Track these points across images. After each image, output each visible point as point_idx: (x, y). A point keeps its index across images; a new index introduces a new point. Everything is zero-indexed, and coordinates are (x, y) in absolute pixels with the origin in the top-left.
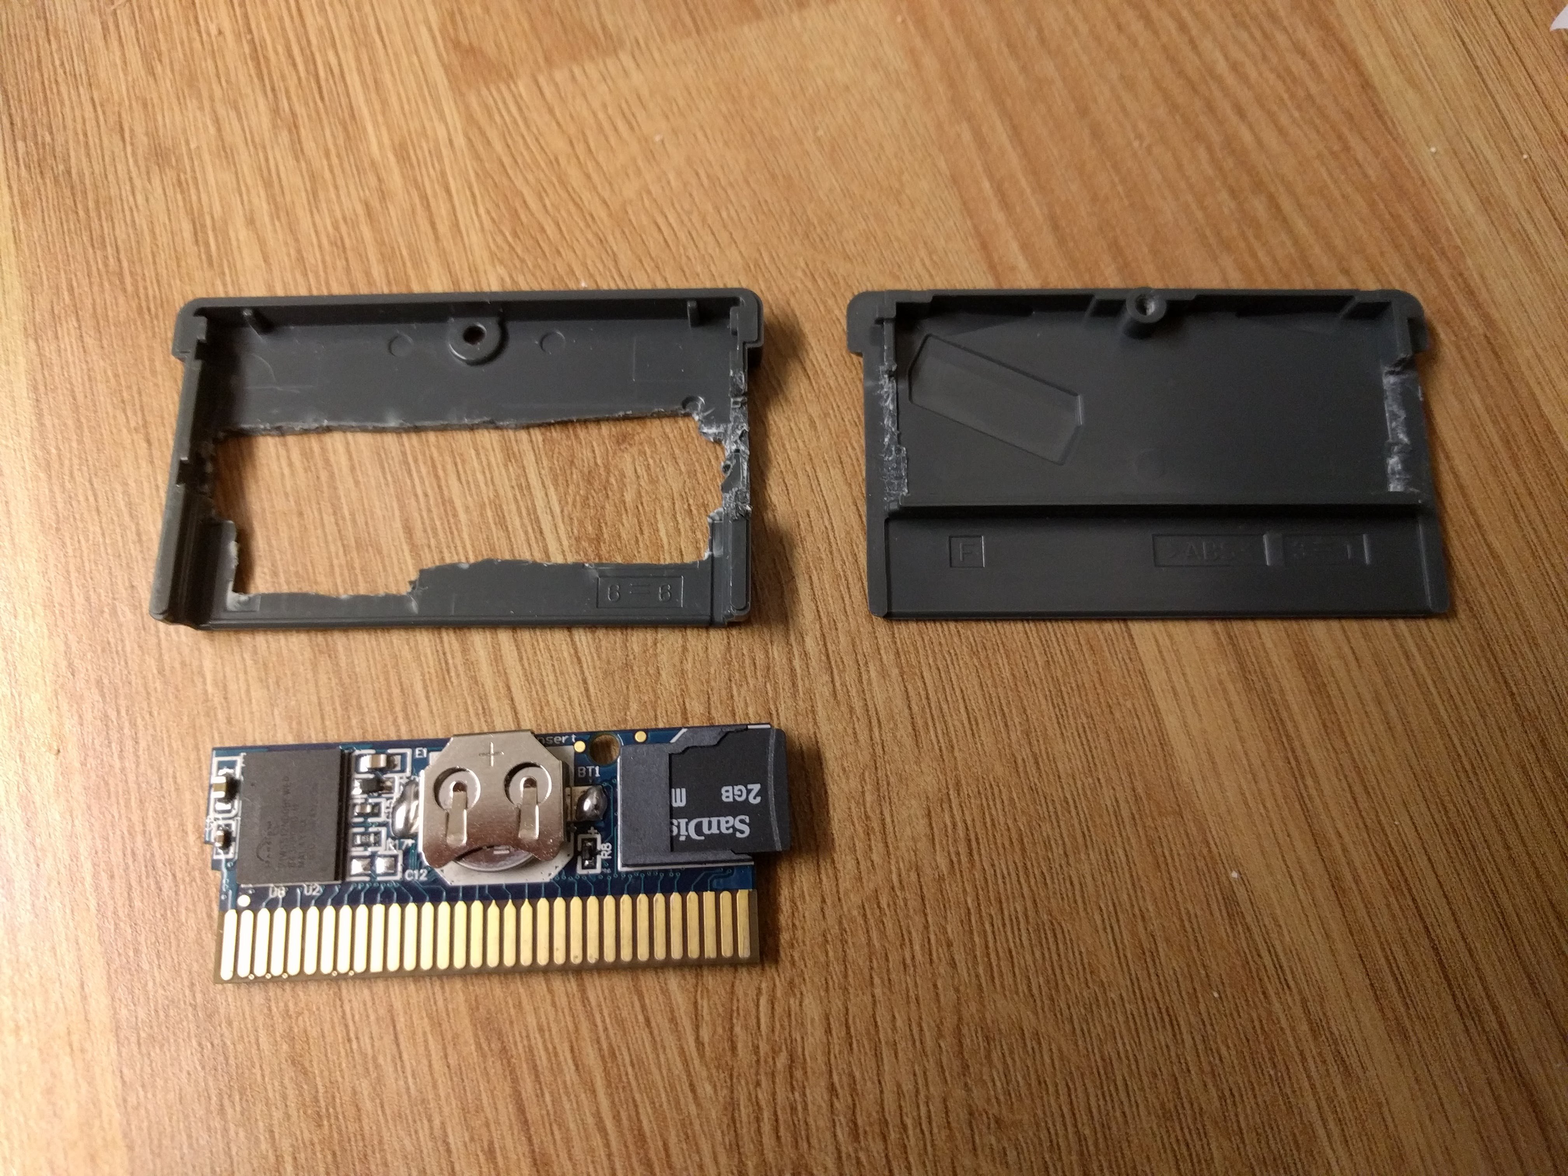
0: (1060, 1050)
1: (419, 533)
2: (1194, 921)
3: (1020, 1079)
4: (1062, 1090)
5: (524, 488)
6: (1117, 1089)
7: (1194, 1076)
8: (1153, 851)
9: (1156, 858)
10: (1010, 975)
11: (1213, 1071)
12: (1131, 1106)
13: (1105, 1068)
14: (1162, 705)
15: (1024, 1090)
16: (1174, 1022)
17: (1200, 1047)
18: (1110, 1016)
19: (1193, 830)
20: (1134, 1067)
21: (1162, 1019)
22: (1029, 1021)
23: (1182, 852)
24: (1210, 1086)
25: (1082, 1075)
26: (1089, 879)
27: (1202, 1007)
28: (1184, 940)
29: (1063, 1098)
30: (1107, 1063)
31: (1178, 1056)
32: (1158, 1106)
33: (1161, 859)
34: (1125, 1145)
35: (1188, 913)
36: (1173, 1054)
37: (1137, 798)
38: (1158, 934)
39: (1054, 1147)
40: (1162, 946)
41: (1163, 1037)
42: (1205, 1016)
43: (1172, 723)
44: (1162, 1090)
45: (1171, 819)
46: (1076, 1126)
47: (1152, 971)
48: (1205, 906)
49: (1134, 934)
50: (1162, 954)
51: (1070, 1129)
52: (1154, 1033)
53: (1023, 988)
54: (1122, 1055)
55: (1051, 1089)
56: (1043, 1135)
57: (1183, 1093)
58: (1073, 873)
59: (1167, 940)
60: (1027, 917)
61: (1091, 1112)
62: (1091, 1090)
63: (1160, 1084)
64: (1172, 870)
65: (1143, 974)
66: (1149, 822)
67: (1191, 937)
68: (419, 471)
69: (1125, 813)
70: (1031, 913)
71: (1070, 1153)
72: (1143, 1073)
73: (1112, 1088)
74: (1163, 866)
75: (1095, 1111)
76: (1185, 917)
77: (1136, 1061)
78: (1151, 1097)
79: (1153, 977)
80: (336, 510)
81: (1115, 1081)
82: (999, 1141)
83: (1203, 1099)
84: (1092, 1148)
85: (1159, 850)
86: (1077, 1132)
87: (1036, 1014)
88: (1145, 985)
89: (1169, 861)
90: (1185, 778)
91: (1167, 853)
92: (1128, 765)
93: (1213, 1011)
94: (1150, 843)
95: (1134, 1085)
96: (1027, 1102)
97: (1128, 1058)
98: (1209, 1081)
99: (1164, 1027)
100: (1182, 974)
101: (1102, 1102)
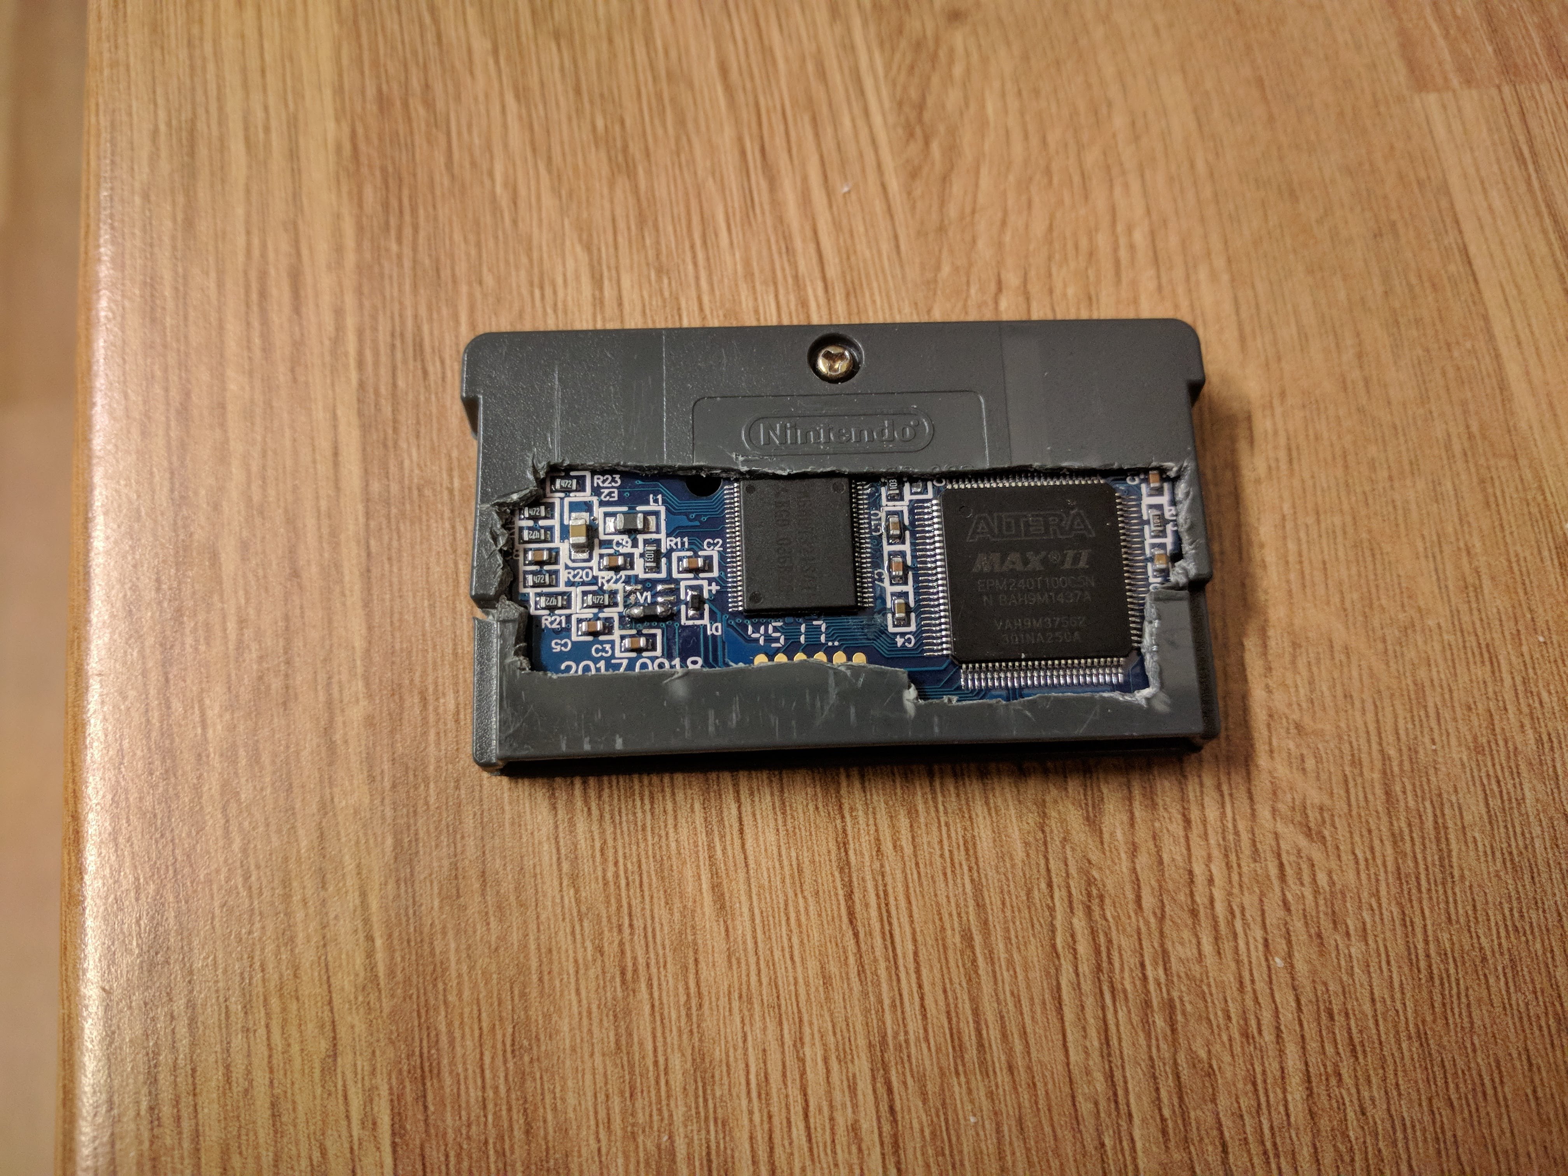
0: (1370, 668)
1: (734, 75)
2: (1523, 564)
3: (1325, 689)
4: (1370, 707)
5: (849, 47)
6: (1427, 716)
7: (1511, 715)
8: (1484, 490)
9: (1486, 497)
10: (1323, 586)
11: (1531, 713)
12: (1441, 735)
13: (1416, 693)
14: (1504, 351)
15: (1328, 700)
16: (1493, 660)
17: (1520, 688)
18: (1425, 642)
19: (1528, 475)
20: (1447, 696)
21: (1481, 654)
22: (1340, 634)
23: (1515, 496)
24: (1528, 727)
25: (1392, 695)
26: (1413, 507)
27: (1525, 648)
28: (1510, 581)
29: (1370, 716)
30: (1420, 688)
31: (1495, 693)
32: (1469, 738)
33: (1492, 499)
34: (1431, 771)
35: (1517, 555)
36: (1490, 690)
37: (1471, 436)
38: (1484, 570)
39: (1356, 762)
40: (1487, 583)
41: (1482, 672)
42: (1527, 658)
43: (1513, 370)
44: (1476, 723)
45: (1504, 462)
46: (1380, 744)
47: (1474, 605)
48: (1535, 551)
49: (1458, 567)
50: (1486, 591)
51: (1375, 747)
52: (1472, 666)
53: (1336, 599)
54: (1436, 683)
55: (1358, 704)
56: (1346, 748)
57: (1498, 730)
58: (1397, 497)
59: (1493, 578)
60: (1345, 533)
61: (1397, 733)
62: (1400, 712)
63: (1474, 718)
64: (1502, 510)
65: (1464, 608)
66: (1482, 461)
67: (1519, 579)
68: (740, 18)
69: (1457, 448)
70: (1350, 530)
71: (1372, 769)
72: (1456, 705)
73: (1422, 713)
74: (1493, 506)
75: (1402, 732)
76: (1513, 559)
77: (1451, 691)
78: (1464, 729)
79: (1475, 612)
80: (649, 41)
81: (1425, 707)
82: (1298, 746)
83: (1519, 739)
84: (1396, 769)
85: (1490, 490)
86: (1382, 751)
87: (1347, 628)
88: (1466, 618)
89: (1501, 501)
90: (1523, 425)
91: (1499, 494)
92: (1464, 403)
93: (1537, 655)
94: (1482, 481)
95: (1447, 714)
96: (1332, 712)
97: (1441, 687)
98: (1527, 722)
99: (1483, 662)
100: (1507, 613)
101: (1410, 726)
